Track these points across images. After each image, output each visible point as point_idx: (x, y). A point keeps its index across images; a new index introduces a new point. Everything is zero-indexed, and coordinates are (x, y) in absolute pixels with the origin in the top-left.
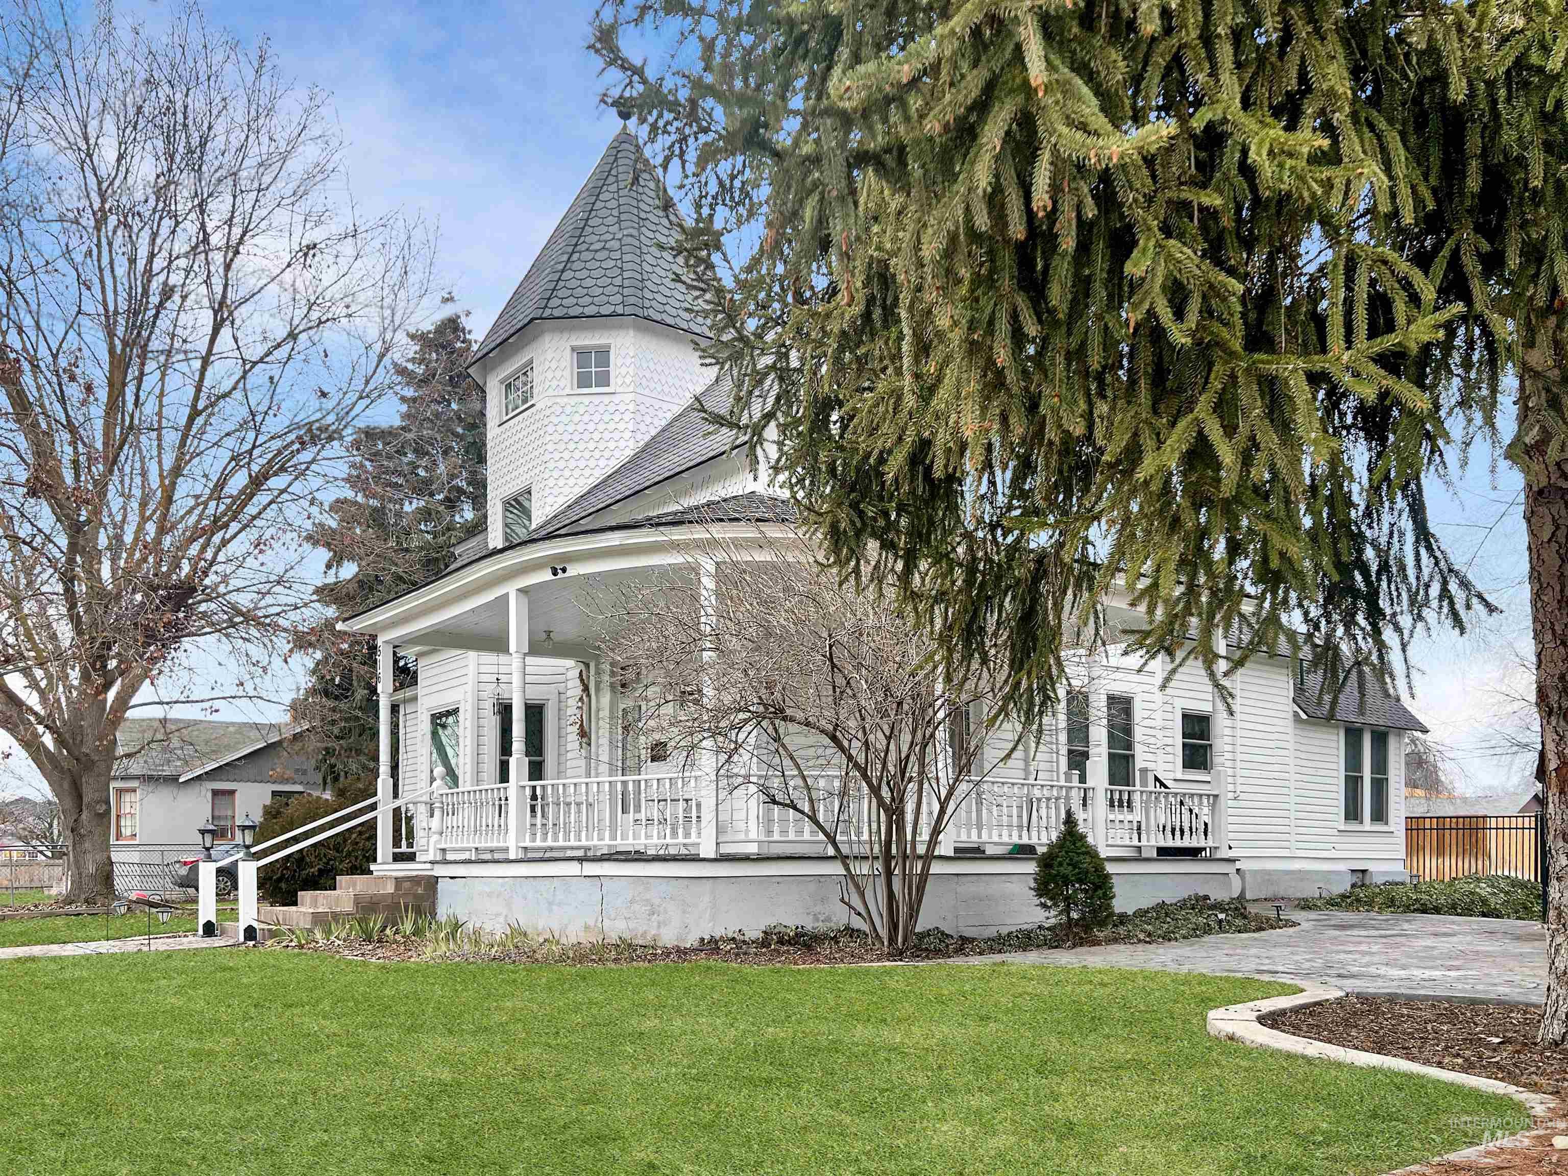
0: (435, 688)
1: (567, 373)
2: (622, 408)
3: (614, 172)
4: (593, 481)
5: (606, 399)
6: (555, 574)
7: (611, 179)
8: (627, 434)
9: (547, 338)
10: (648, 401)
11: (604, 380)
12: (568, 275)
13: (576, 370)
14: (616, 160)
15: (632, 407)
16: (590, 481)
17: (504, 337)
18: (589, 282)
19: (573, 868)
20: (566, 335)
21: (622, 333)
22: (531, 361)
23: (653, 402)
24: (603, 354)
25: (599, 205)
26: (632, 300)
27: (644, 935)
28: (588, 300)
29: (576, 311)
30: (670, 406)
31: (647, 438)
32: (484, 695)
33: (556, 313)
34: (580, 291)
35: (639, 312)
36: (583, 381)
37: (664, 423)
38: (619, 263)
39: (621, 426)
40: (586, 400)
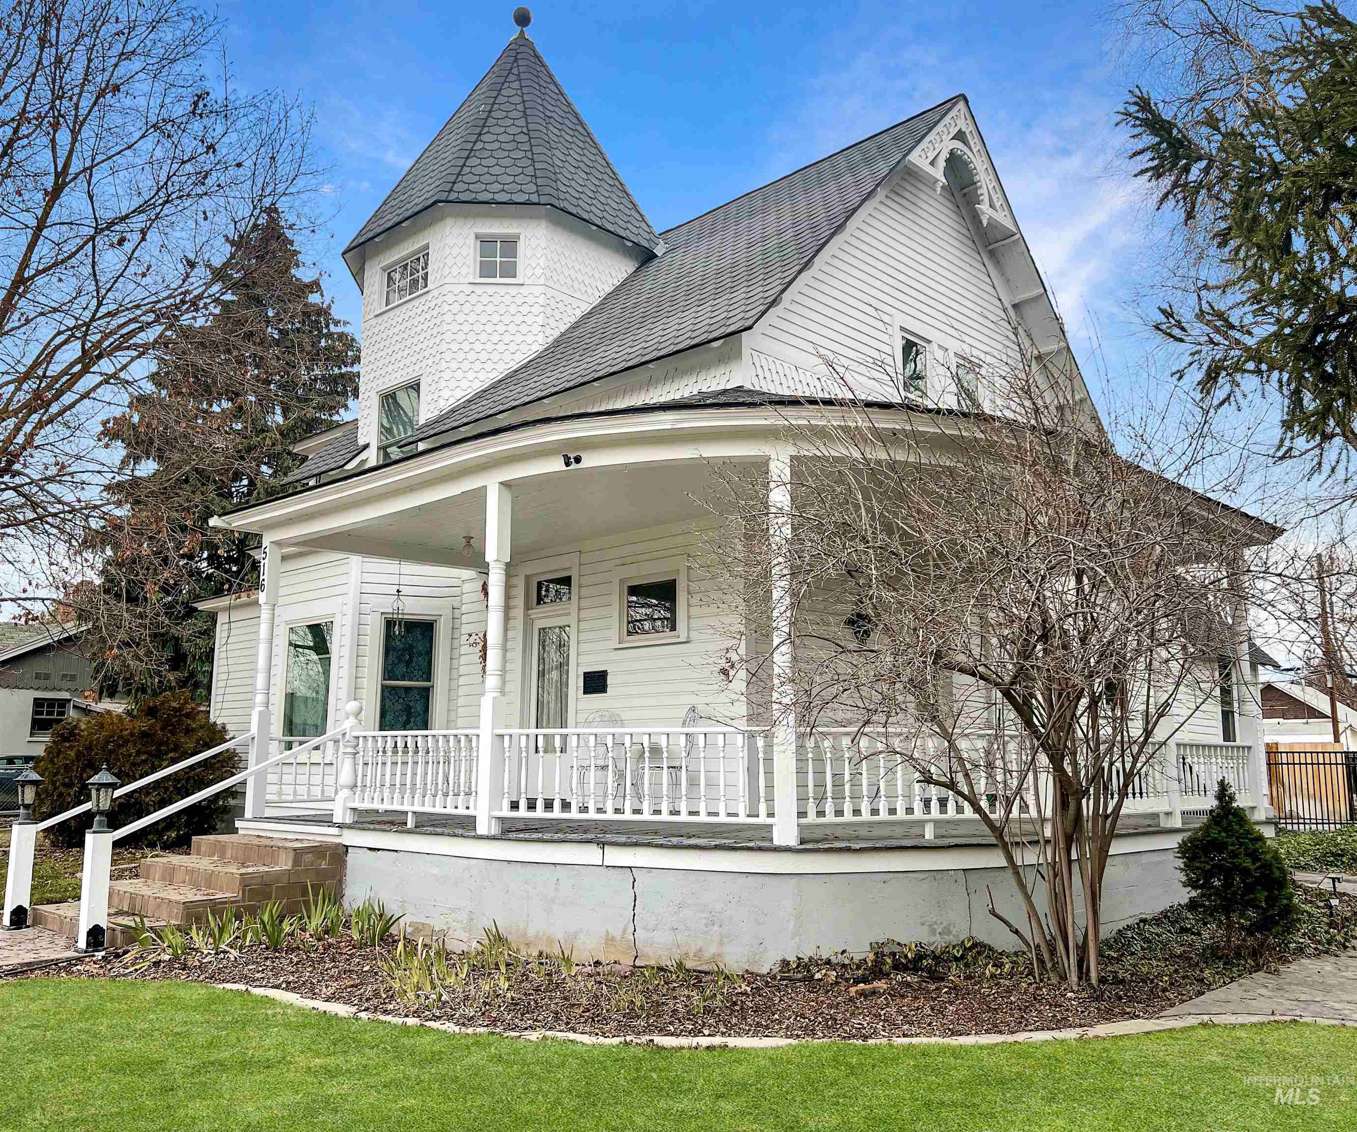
0: (301, 597)
1: (470, 260)
2: (531, 300)
3: (515, 71)
4: (496, 376)
5: (513, 291)
6: (567, 464)
7: (512, 78)
8: (536, 329)
9: (449, 222)
10: (560, 296)
11: (510, 271)
12: (472, 161)
13: (479, 259)
14: (516, 60)
15: (541, 300)
16: (491, 376)
17: (397, 219)
18: (496, 170)
19: (590, 854)
20: (470, 222)
21: (534, 223)
22: (427, 247)
23: (564, 297)
24: (510, 244)
25: (501, 99)
26: (547, 190)
27: (699, 953)
28: (498, 187)
29: (487, 197)
30: (580, 303)
31: (557, 334)
32: (366, 608)
33: (463, 197)
34: (487, 178)
35: (556, 203)
36: (487, 270)
37: (573, 320)
38: (529, 154)
39: (530, 319)
40: (491, 290)
